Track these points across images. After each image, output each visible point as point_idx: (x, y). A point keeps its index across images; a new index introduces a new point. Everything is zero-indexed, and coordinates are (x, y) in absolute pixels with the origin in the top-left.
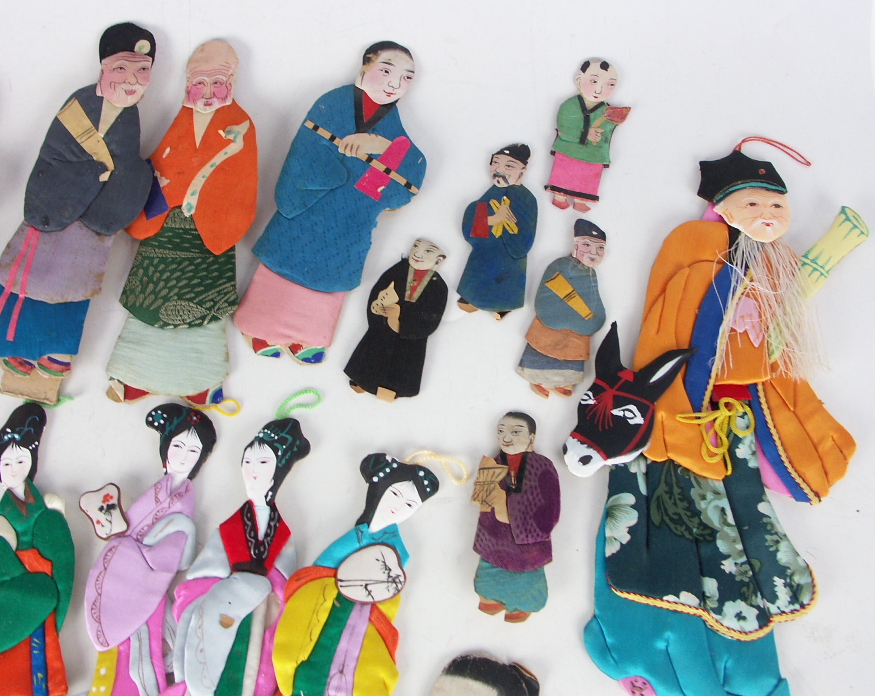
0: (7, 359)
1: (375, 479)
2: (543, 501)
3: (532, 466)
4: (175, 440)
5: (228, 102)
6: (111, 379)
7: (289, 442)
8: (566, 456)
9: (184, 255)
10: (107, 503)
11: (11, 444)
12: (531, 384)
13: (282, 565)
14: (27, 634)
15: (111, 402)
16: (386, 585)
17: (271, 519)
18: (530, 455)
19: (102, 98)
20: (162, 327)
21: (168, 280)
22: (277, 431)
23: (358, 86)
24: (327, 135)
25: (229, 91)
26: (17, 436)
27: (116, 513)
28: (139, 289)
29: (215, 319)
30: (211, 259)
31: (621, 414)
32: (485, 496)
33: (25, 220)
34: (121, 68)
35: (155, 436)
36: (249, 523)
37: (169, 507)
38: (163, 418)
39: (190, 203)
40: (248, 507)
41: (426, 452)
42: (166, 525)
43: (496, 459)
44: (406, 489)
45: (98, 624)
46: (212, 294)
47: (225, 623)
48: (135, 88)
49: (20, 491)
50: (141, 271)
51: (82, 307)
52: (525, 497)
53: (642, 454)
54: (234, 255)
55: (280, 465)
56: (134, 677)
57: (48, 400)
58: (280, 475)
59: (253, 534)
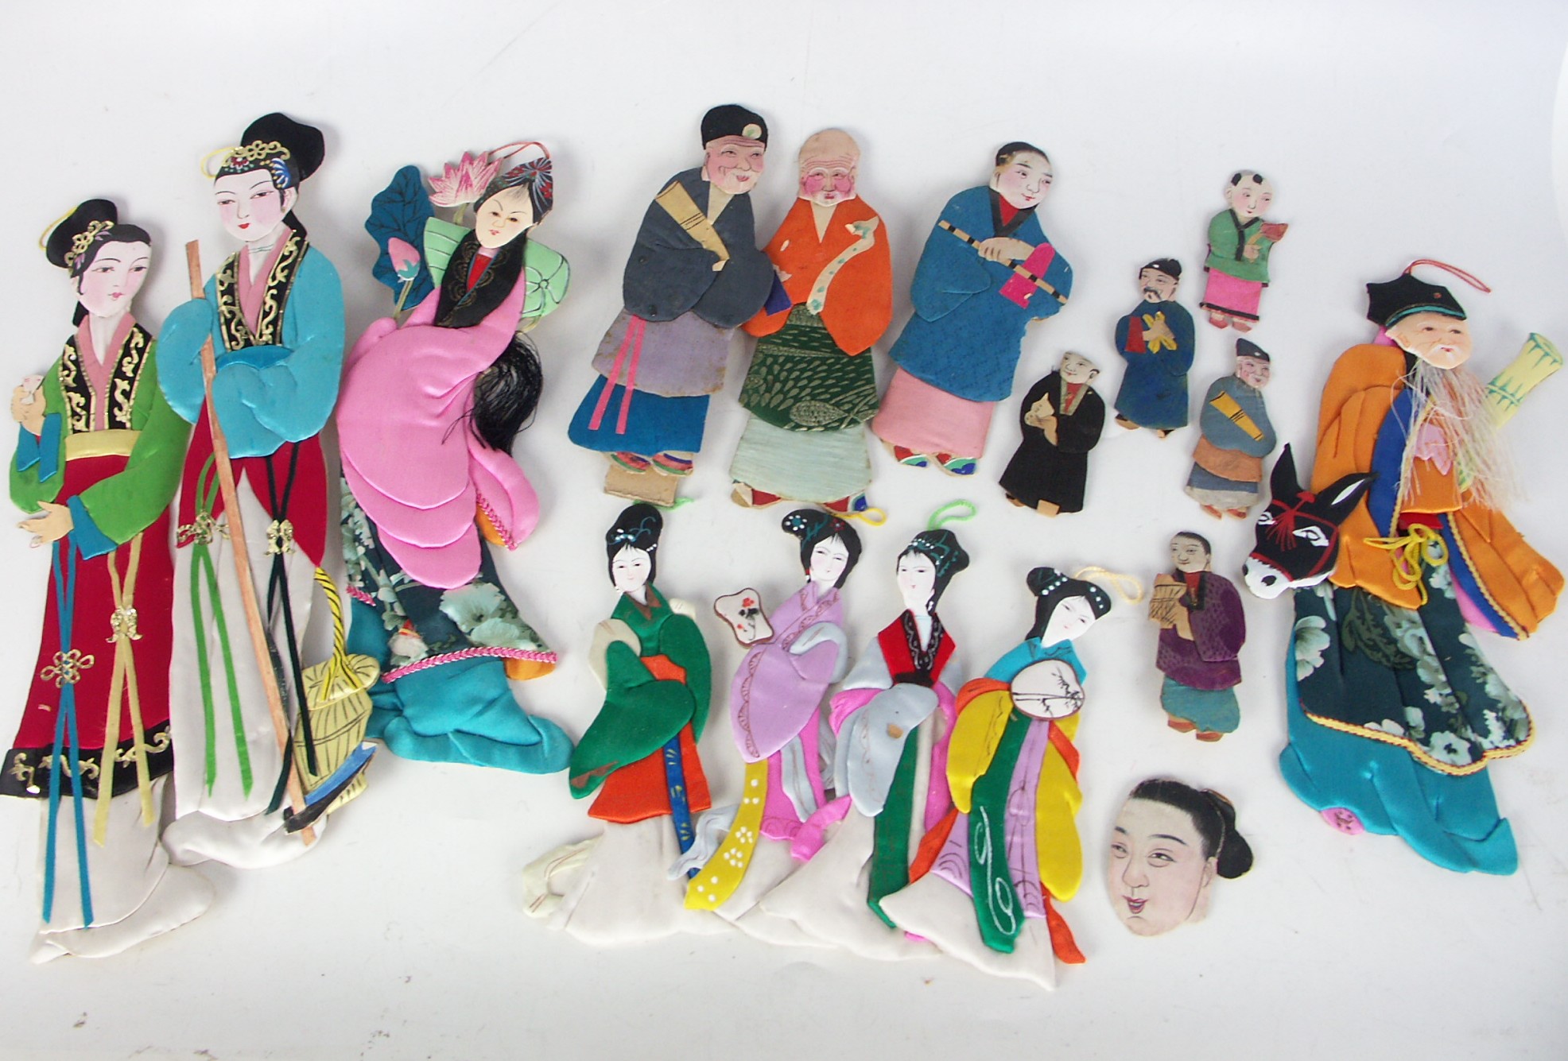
0: (616, 454)
1: (1045, 592)
2: (1228, 620)
3: (1213, 585)
4: (818, 546)
5: (852, 197)
6: (735, 481)
7: (946, 553)
8: (1247, 576)
9: (814, 354)
10: (748, 607)
11: (626, 545)
12: (1201, 505)
13: (948, 677)
14: (664, 742)
15: (736, 507)
16: (1065, 700)
17: (934, 630)
18: (1208, 575)
19: (709, 182)
20: (793, 429)
21: (797, 379)
22: (933, 540)
23: (993, 187)
24: (965, 237)
25: (852, 184)
26: (631, 537)
27: (759, 618)
28: (763, 387)
29: (853, 422)
30: (845, 360)
31: (1304, 535)
32: (1164, 613)
33: (625, 307)
34: (731, 152)
35: (795, 542)
36: (911, 632)
37: (817, 616)
38: (803, 523)
39: (816, 300)
40: (907, 618)
41: (1095, 569)
42: (817, 633)
43: (1173, 576)
44: (1078, 605)
45: (747, 732)
46: (850, 396)
47: (893, 733)
48: (747, 174)
49: (639, 595)
50: (764, 370)
51: (702, 402)
52: (1209, 615)
53: (1326, 580)
54: (870, 357)
55: (939, 575)
56: (789, 792)
57: (663, 501)
58: (940, 585)
59: (915, 644)
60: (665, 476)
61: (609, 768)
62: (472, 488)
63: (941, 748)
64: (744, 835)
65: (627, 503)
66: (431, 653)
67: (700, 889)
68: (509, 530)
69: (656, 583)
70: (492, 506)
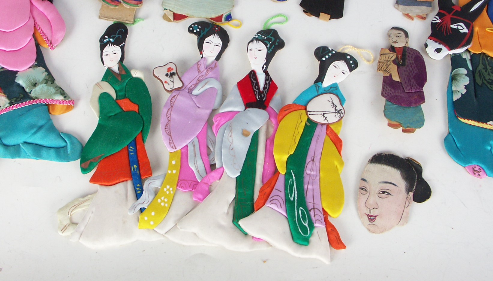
1: (324, 59)
2: (417, 71)
3: (410, 53)
4: (207, 40)
6: (165, 9)
7: (272, 41)
8: (427, 49)
10: (170, 72)
11: (109, 44)
12: (403, 14)
13: (274, 104)
14: (127, 143)
15: (166, 22)
16: (335, 114)
17: (266, 80)
18: (407, 48)
22: (266, 35)
26: (111, 40)
27: (176, 77)
31: (456, 27)
32: (385, 68)
35: (195, 38)
36: (255, 82)
37: (206, 75)
38: (199, 28)
40: (253, 74)
41: (349, 46)
42: (205, 84)
43: (389, 50)
44: (341, 65)
45: (170, 136)
47: (245, 134)
49: (116, 69)
52: (408, 69)
53: (467, 50)
55: (269, 52)
56: (192, 166)
57: (128, 21)
58: (269, 57)
59: (257, 87)
60: (129, 7)
61: (100, 158)
62: (32, 19)
63: (270, 141)
64: (168, 190)
65: (111, 23)
66: (11, 104)
67: (146, 218)
68: (50, 39)
69: (125, 63)
70: (42, 28)
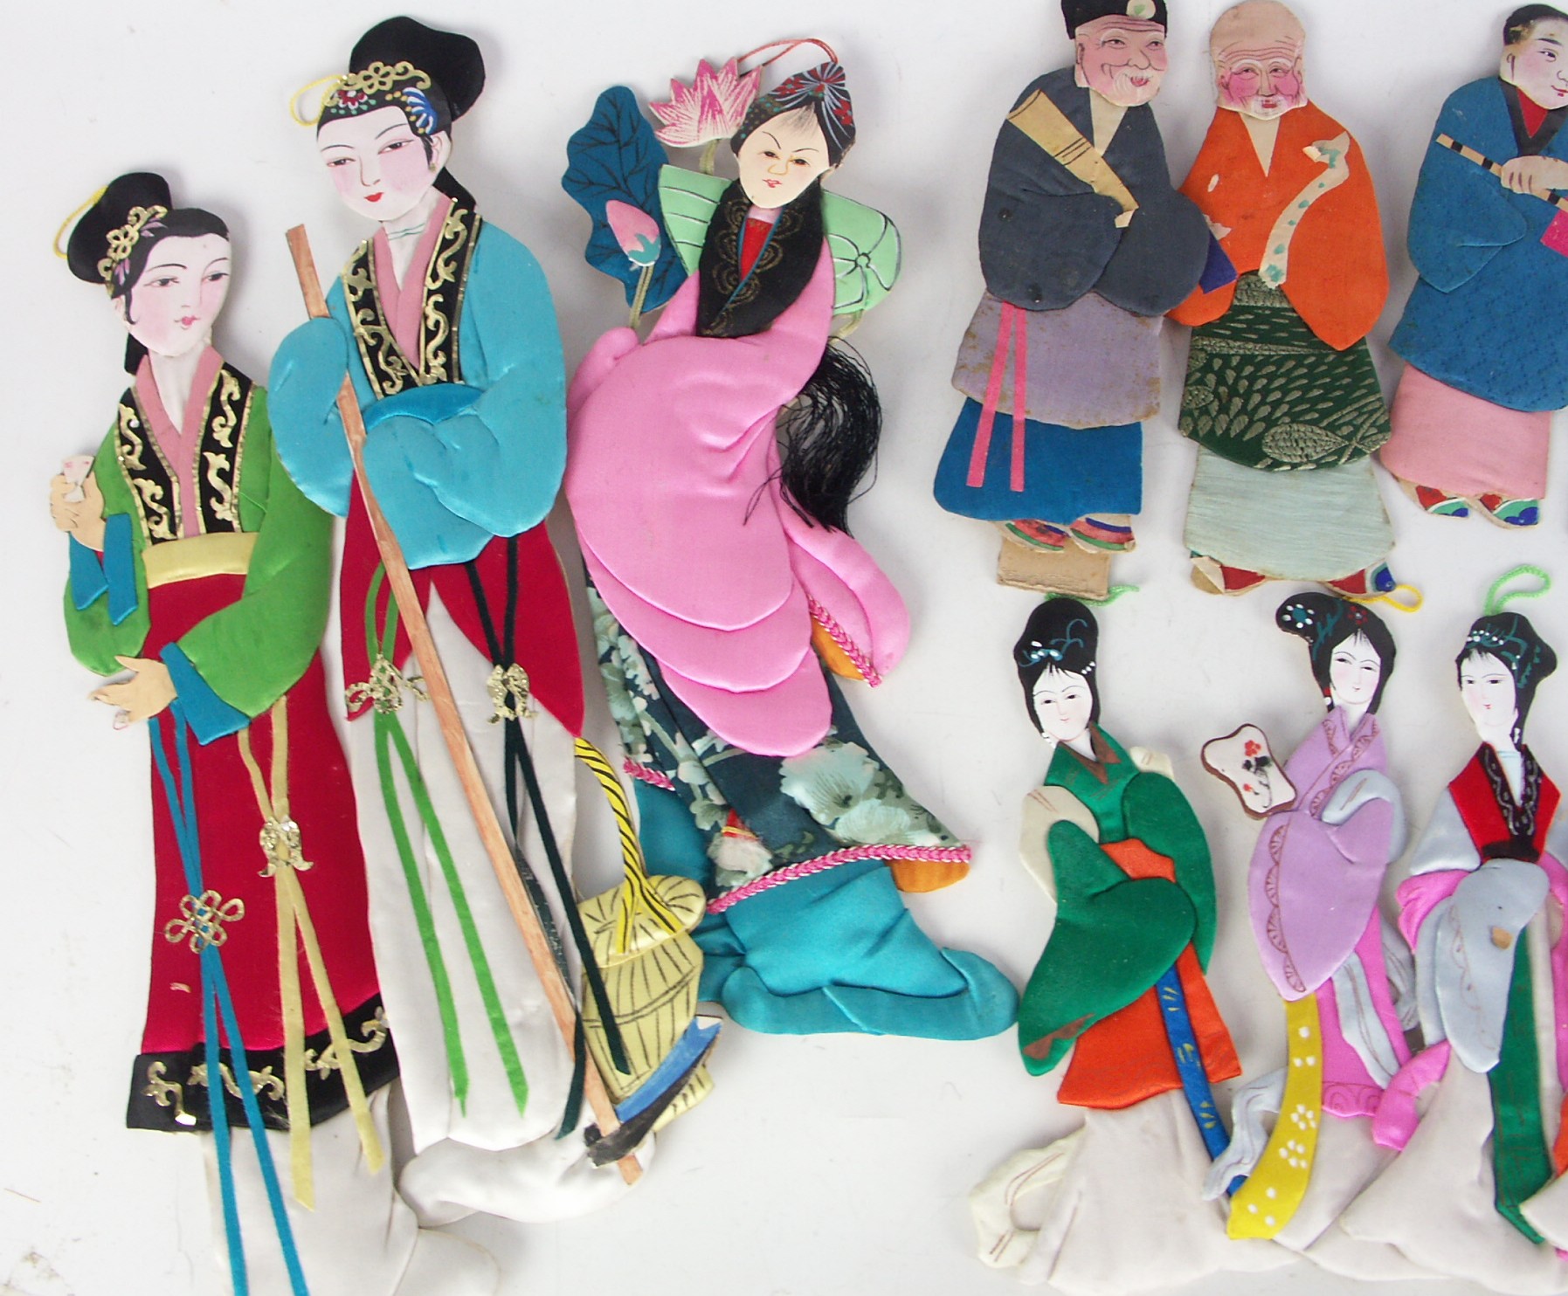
0: (1013, 523)
4: (1339, 651)
5: (1303, 104)
6: (1194, 555)
7: (1523, 650)
9: (1283, 351)
10: (1254, 756)
11: (1048, 667)
14: (1157, 978)
15: (1201, 595)
17: (1527, 773)
19: (1087, 90)
20: (1270, 468)
21: (1265, 392)
22: (1499, 633)
23: (1507, 78)
24: (1479, 159)
25: (1299, 83)
26: (1054, 654)
27: (1272, 771)
28: (1215, 405)
29: (1357, 453)
30: (1331, 358)
33: (988, 290)
34: (1117, 41)
35: (1299, 646)
36: (1497, 779)
37: (1353, 760)
38: (1309, 616)
39: (1273, 266)
40: (1485, 756)
42: (1358, 789)
45: (1284, 955)
46: (1348, 414)
47: (1497, 942)
48: (1147, 74)
49: (1082, 745)
50: (1211, 379)
51: (1132, 435)
54: (1367, 351)
55: (1521, 686)
56: (1353, 1040)
57: (1092, 592)
58: (1524, 699)
59: (1506, 794)
60: (1094, 552)
61: (1080, 1026)
62: (800, 592)
64: (1303, 1117)
65: (1036, 598)
66: (777, 864)
67: (1252, 1208)
68: (868, 656)
69: (1103, 722)
70: (837, 618)
